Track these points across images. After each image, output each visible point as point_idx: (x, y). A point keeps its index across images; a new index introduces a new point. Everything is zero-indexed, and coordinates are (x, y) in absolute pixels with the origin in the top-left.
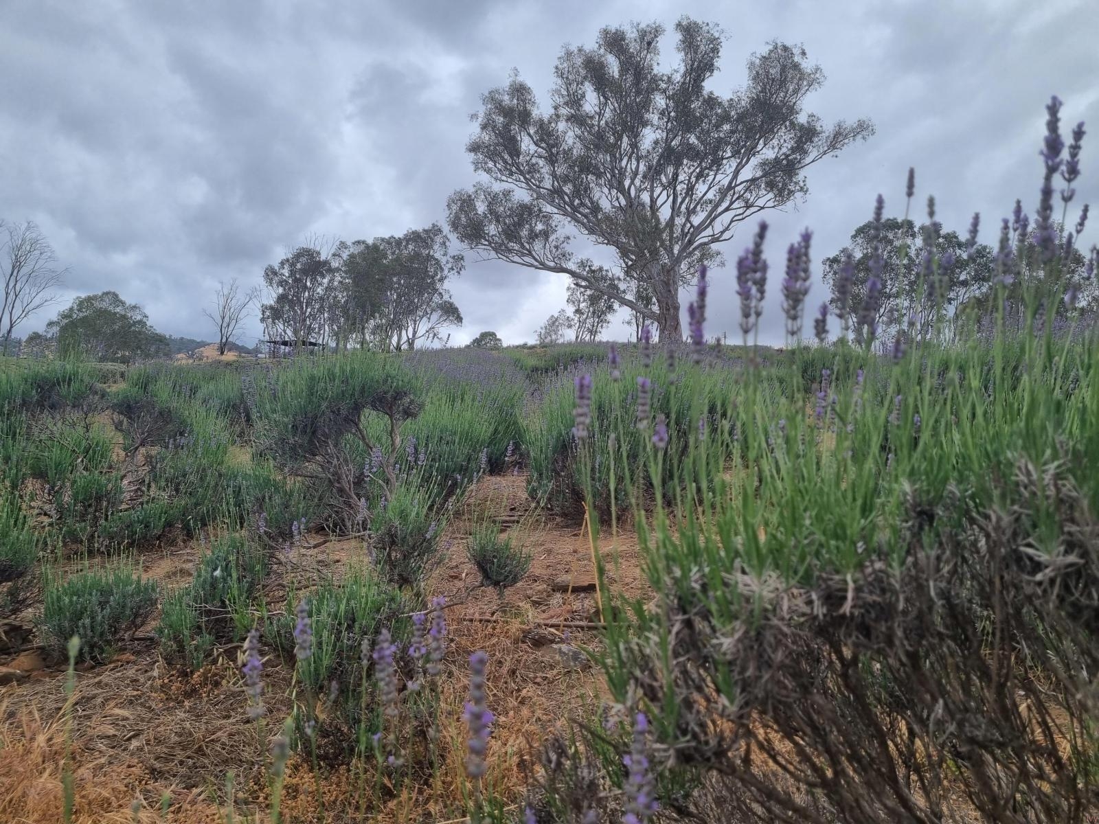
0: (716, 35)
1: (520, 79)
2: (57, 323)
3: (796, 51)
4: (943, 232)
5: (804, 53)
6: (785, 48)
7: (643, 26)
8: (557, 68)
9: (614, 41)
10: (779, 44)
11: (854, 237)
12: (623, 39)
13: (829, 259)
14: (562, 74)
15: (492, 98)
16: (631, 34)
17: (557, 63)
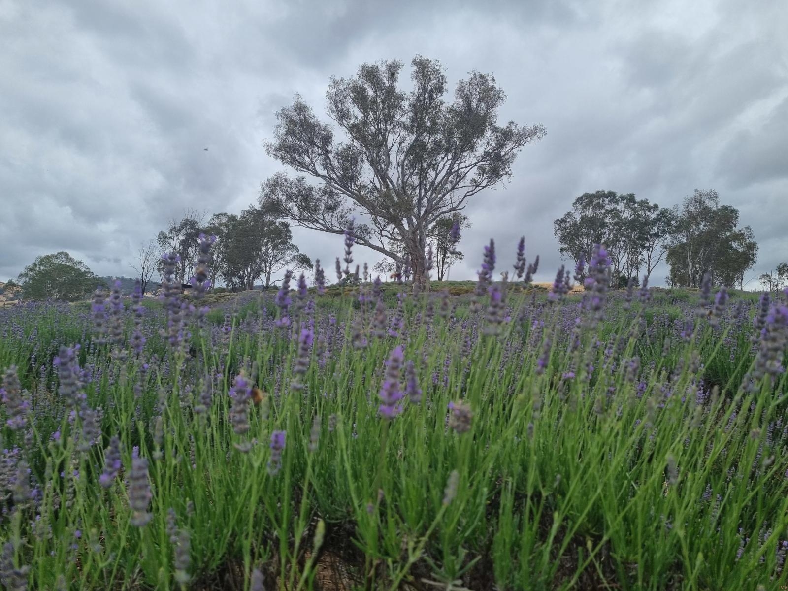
0: (437, 68)
1: (301, 100)
2: (26, 275)
3: (489, 78)
4: (638, 199)
5: (493, 80)
6: (482, 77)
7: (389, 62)
8: (328, 92)
9: (370, 74)
10: (477, 74)
11: (575, 204)
12: (377, 71)
13: (558, 220)
14: (332, 97)
15: (284, 114)
16: (383, 69)
17: (328, 89)
